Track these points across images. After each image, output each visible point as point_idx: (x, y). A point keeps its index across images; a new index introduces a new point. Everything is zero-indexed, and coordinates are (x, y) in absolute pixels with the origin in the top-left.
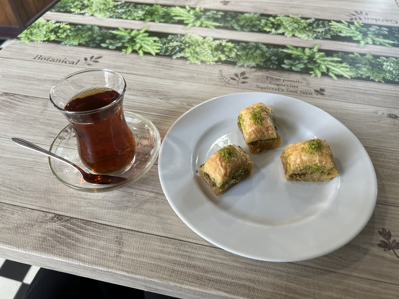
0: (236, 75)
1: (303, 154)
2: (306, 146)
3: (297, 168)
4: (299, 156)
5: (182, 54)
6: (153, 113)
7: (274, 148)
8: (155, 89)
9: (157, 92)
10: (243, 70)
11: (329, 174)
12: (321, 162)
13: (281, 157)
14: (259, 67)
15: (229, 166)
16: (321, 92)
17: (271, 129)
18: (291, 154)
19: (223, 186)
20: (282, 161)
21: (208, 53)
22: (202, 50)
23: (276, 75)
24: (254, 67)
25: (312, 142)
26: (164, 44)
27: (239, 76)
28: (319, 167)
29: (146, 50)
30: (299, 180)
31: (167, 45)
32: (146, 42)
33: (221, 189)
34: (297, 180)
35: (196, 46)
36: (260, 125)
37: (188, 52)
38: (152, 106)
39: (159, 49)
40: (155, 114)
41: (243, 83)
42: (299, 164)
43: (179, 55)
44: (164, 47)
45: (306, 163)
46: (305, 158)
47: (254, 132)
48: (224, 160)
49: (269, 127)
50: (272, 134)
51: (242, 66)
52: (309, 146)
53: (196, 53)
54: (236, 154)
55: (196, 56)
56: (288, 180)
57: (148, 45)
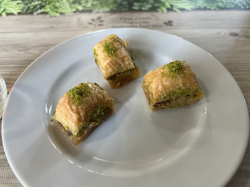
0: (93, 20)
1: (164, 80)
2: (166, 70)
3: (160, 96)
4: (160, 83)
5: (43, 10)
6: (11, 66)
7: (134, 80)
8: (15, 43)
9: (17, 45)
10: (98, 15)
11: (195, 96)
12: (184, 85)
13: (142, 87)
14: (112, 11)
15: (82, 108)
16: (169, 23)
17: (127, 59)
18: (151, 82)
19: (81, 132)
20: (144, 91)
21: (66, 7)
22: (61, 5)
23: (128, 15)
24: (108, 12)
25: (172, 65)
26: (27, 4)
27: (96, 20)
28: (183, 90)
29: (9, 12)
30: (164, 108)
31: (29, 5)
32: (10, 6)
33: (80, 136)
34: (162, 108)
35: (55, 3)
36: (114, 57)
37: (48, 8)
38: (10, 59)
39: (21, 9)
40: (13, 66)
41: (100, 25)
42: (161, 92)
43: (40, 11)
44: (26, 7)
45: (169, 88)
46: (167, 84)
47: (110, 65)
48: (73, 103)
49: (124, 57)
50: (129, 64)
51: (98, 12)
52: (169, 70)
53: (56, 7)
54: (89, 92)
55: (56, 10)
56: (153, 110)
57: (11, 7)
